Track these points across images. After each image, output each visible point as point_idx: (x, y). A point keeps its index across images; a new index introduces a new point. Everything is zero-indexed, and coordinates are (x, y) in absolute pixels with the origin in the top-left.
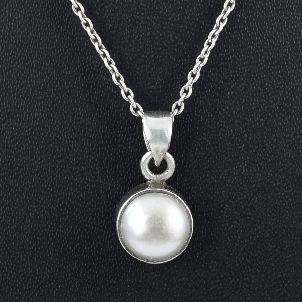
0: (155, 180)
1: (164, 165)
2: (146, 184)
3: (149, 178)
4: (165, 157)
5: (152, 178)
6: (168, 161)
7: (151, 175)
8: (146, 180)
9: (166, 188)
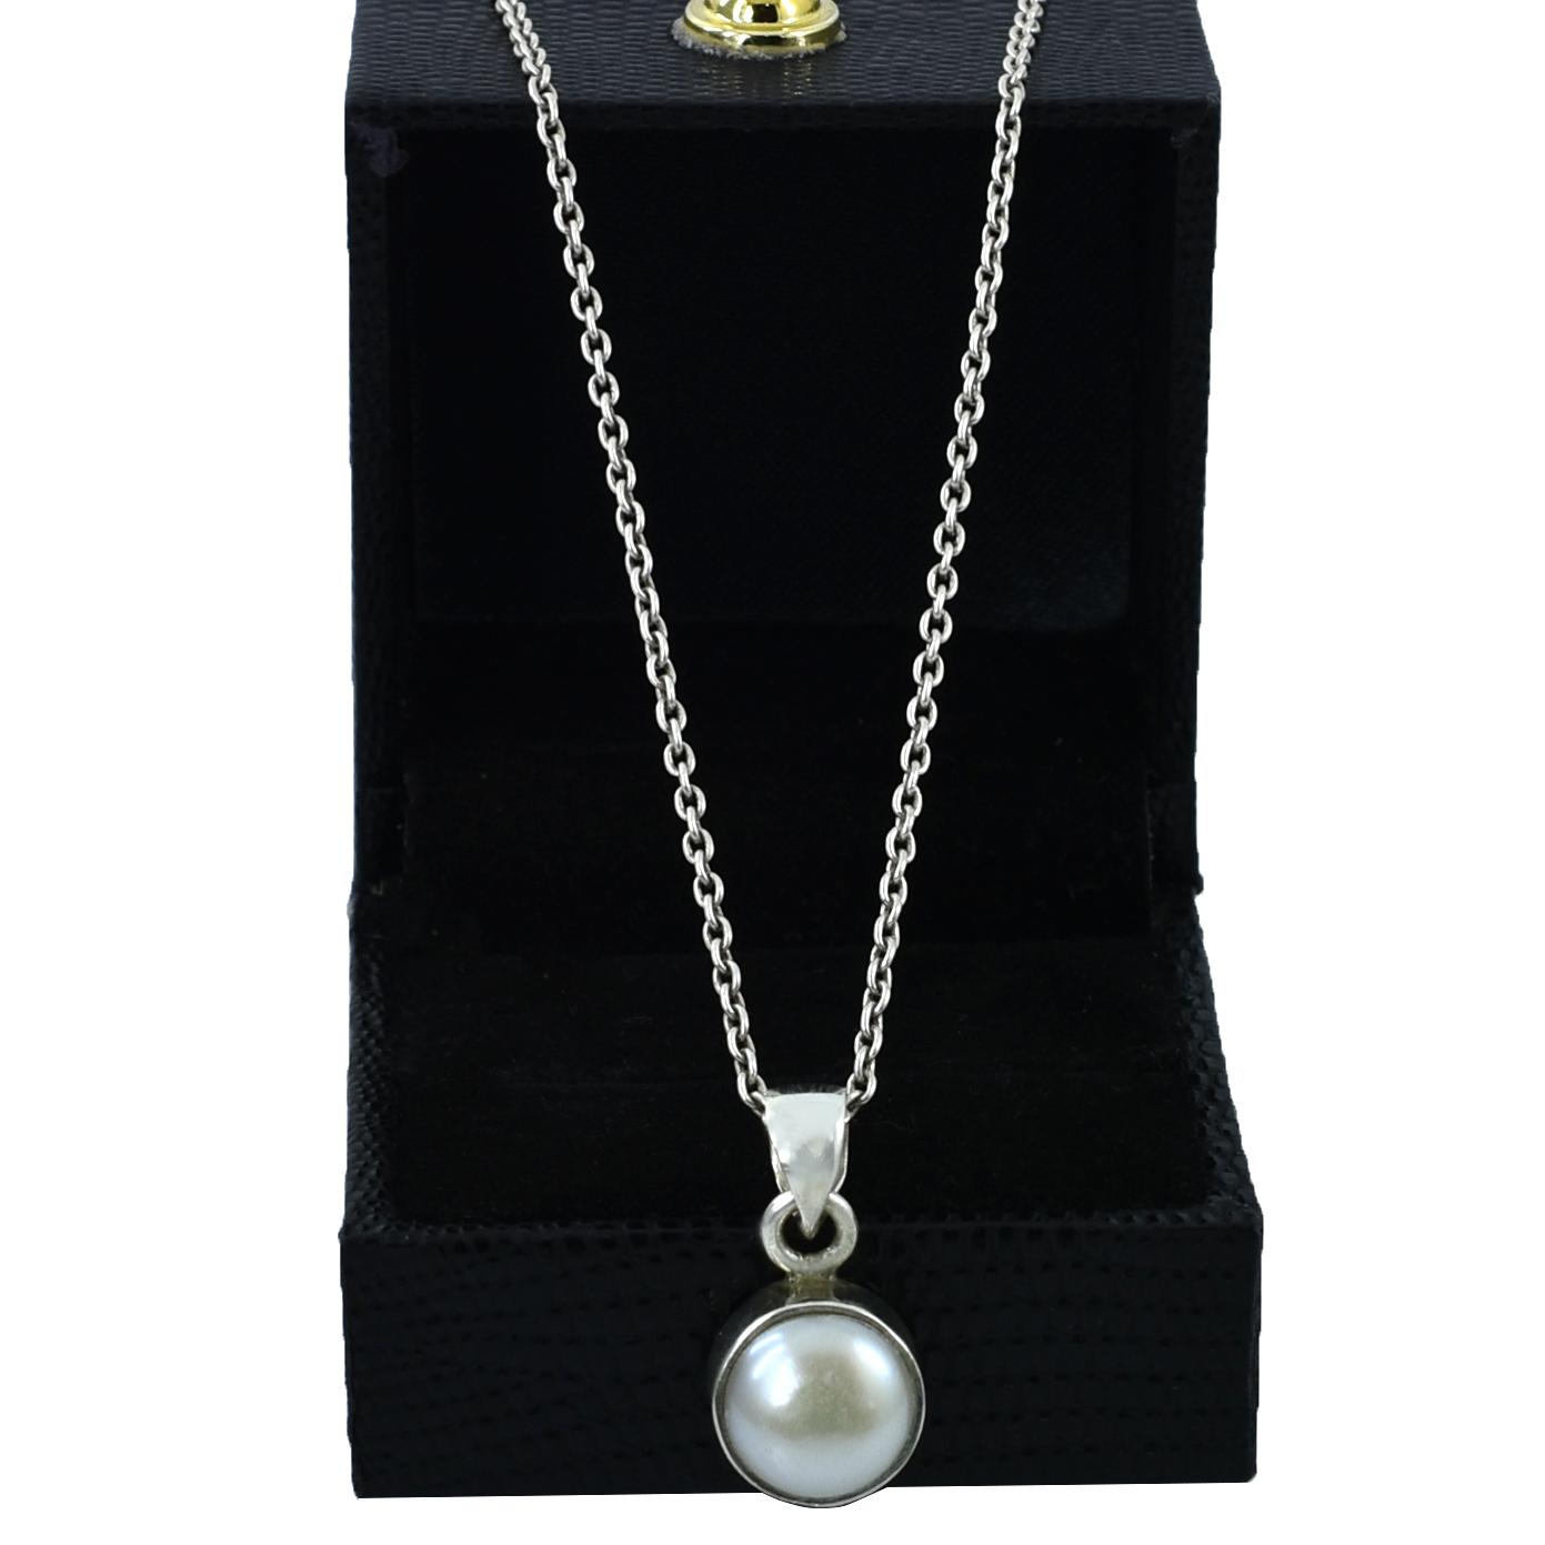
0: (807, 1272)
2: (784, 1284)
3: (788, 1267)
4: (829, 1207)
5: (796, 1268)
6: (837, 1216)
7: (793, 1256)
8: (781, 1274)
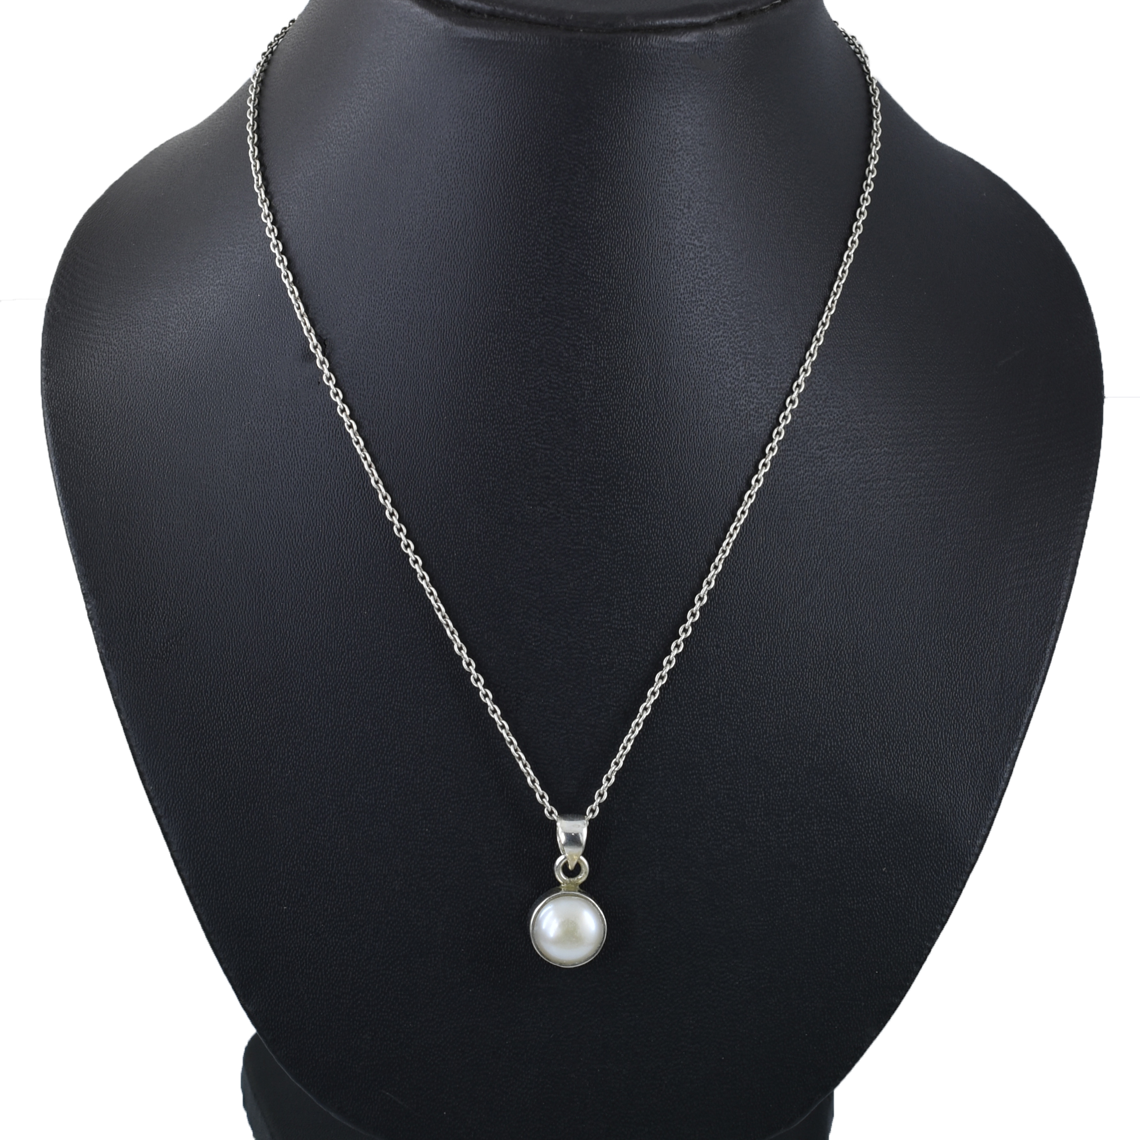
0: (569, 884)
1: (578, 868)
2: (560, 887)
3: (562, 882)
4: (579, 861)
5: (565, 882)
6: (582, 864)
7: (565, 878)
8: (559, 884)
9: (579, 891)
